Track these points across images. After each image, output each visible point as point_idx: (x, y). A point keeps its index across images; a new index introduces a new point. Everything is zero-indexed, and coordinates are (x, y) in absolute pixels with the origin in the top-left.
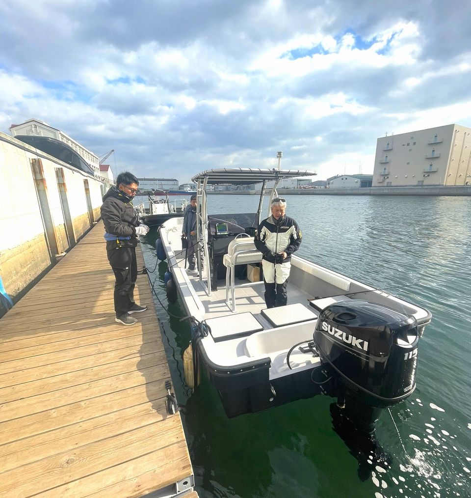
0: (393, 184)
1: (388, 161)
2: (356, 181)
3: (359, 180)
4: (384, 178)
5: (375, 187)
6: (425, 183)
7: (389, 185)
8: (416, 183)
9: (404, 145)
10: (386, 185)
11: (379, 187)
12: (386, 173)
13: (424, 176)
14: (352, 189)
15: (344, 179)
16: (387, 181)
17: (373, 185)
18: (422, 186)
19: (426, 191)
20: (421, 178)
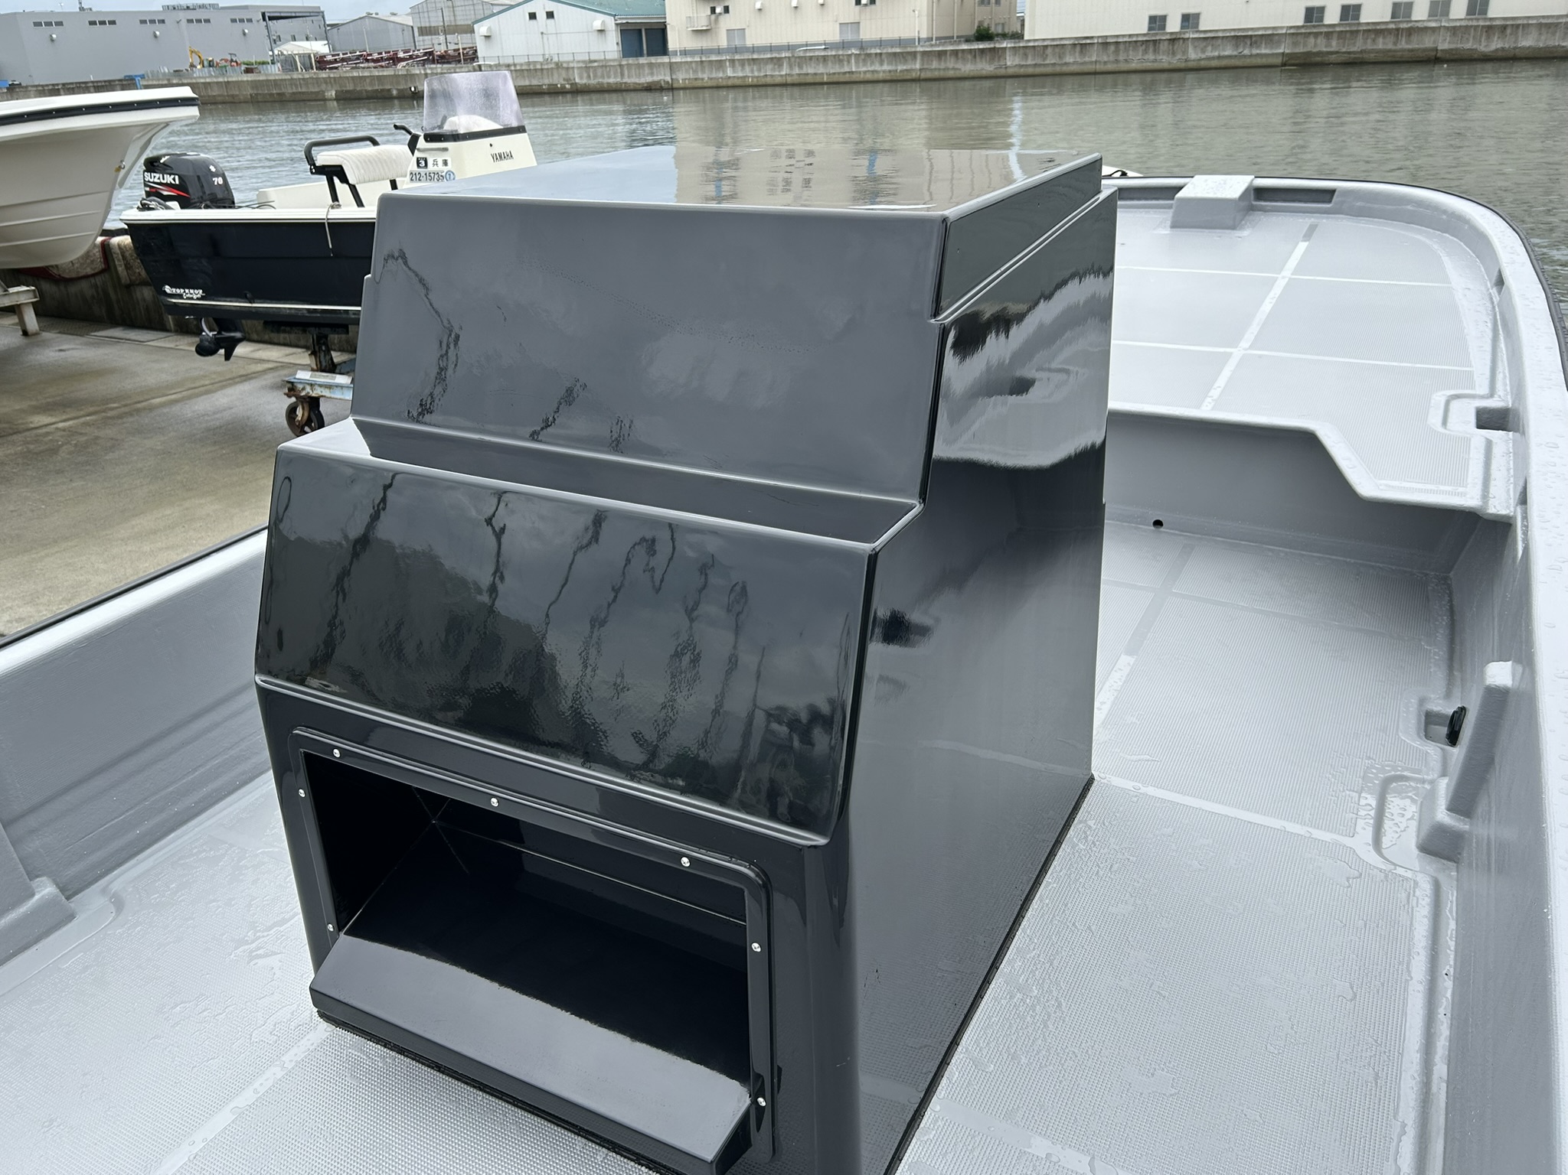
0: (749, 43)
2: (597, 25)
3: (610, 23)
4: (713, 10)
5: (685, 53)
6: (868, 33)
7: (737, 43)
8: (833, 35)
10: (723, 42)
11: (702, 52)
13: (858, 2)
14: (588, 66)
15: (541, 16)
16: (727, 23)
17: (673, 43)
18: (862, 45)
19: (877, 67)
20: (853, 13)
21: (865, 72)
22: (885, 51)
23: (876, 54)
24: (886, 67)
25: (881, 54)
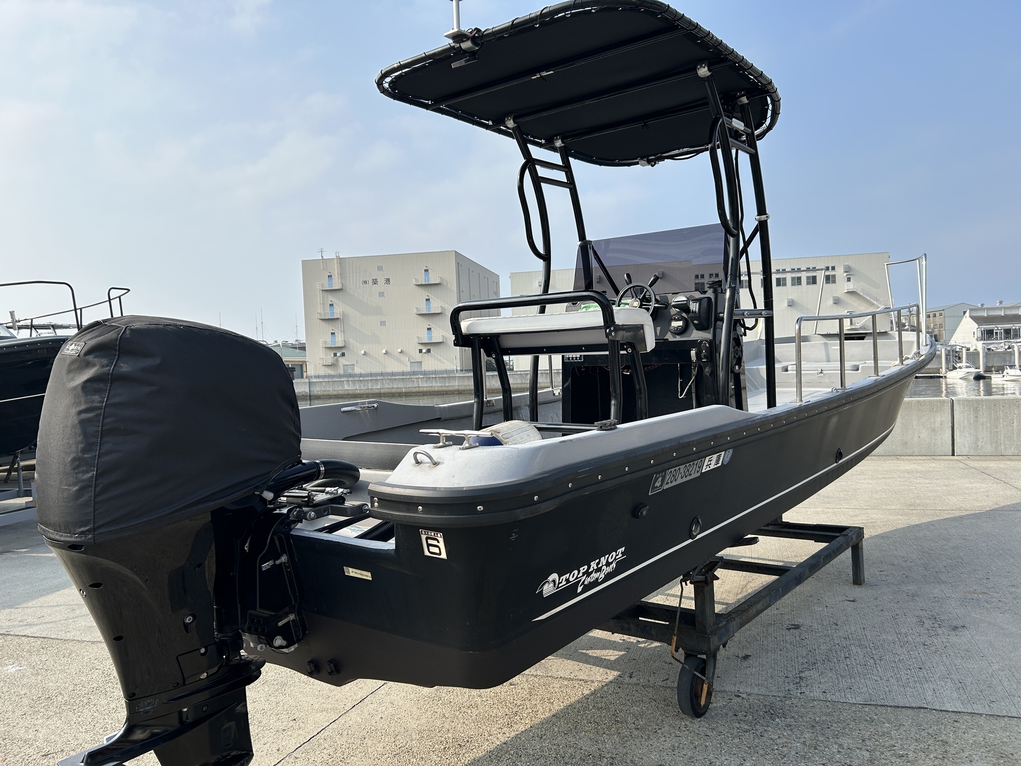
0: (357, 370)
1: (336, 317)
4: (335, 355)
5: (318, 377)
6: (427, 367)
7: (350, 372)
8: (407, 368)
9: (365, 282)
10: (342, 372)
11: (329, 376)
12: (340, 344)
13: (421, 351)
16: (342, 361)
17: (310, 372)
18: (424, 373)
19: (434, 384)
20: (418, 357)
21: (427, 387)
22: (438, 376)
23: (433, 377)
24: (438, 384)
25: (436, 378)
